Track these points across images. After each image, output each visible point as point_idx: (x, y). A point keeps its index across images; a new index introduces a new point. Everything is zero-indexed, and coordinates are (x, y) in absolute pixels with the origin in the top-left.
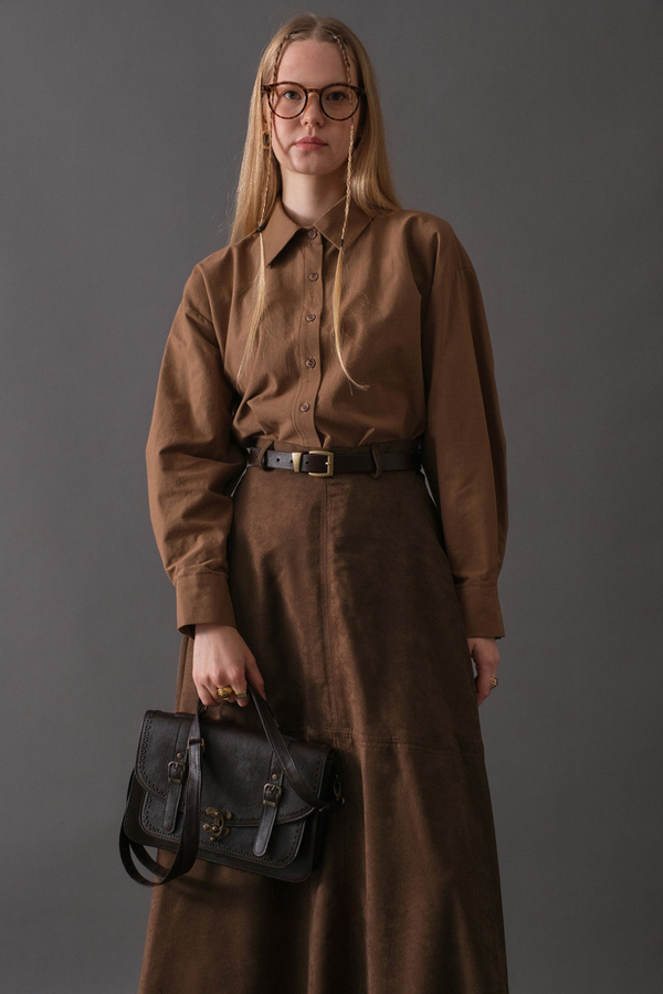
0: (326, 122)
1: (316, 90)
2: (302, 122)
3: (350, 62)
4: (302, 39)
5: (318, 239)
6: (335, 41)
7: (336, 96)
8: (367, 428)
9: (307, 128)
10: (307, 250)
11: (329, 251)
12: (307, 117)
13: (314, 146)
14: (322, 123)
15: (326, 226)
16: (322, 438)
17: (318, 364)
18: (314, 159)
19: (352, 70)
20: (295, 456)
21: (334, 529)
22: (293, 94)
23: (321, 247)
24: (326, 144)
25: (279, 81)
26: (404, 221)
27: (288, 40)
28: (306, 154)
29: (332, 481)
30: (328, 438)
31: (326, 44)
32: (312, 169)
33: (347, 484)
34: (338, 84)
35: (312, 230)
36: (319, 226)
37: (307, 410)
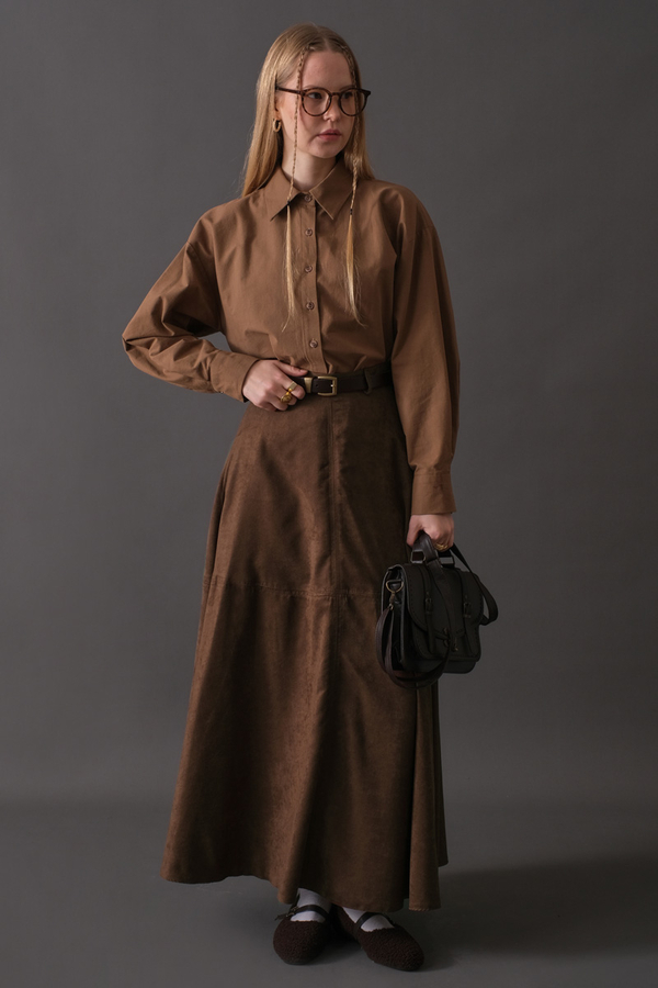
1: (338, 94)
2: (326, 118)
4: (318, 50)
5: (312, 203)
6: (343, 52)
7: (347, 95)
8: (361, 356)
9: (329, 122)
10: (303, 210)
11: (320, 213)
12: (329, 114)
13: (334, 137)
15: (320, 194)
16: (327, 366)
17: (316, 306)
20: (308, 380)
21: (338, 437)
22: (317, 95)
23: (314, 209)
24: (341, 135)
26: (380, 191)
27: (309, 51)
28: (328, 143)
29: (336, 399)
30: (331, 367)
31: (338, 54)
33: (346, 401)
34: (348, 87)
35: (308, 195)
36: (315, 193)
37: (316, 346)
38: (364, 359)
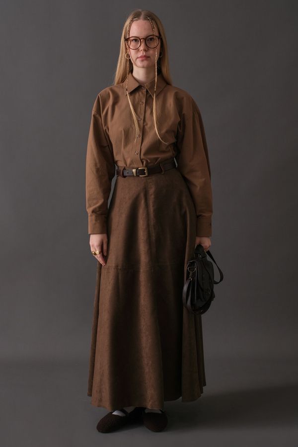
0: (148, 49)
1: (144, 39)
2: (140, 50)
3: (155, 26)
4: (137, 20)
5: (145, 90)
6: (149, 20)
7: (151, 39)
9: (142, 52)
10: (140, 93)
11: (148, 95)
12: (142, 48)
13: (145, 58)
14: (147, 50)
15: (149, 87)
16: (143, 163)
17: (141, 136)
18: (145, 63)
19: (156, 30)
20: (134, 170)
22: (136, 40)
24: (149, 57)
25: (130, 36)
27: (132, 21)
28: (142, 61)
29: (148, 178)
30: (145, 163)
31: (146, 21)
32: (145, 66)
33: (154, 178)
34: (151, 36)
35: (144, 87)
36: (147, 86)
37: (137, 154)
38: (160, 159)
